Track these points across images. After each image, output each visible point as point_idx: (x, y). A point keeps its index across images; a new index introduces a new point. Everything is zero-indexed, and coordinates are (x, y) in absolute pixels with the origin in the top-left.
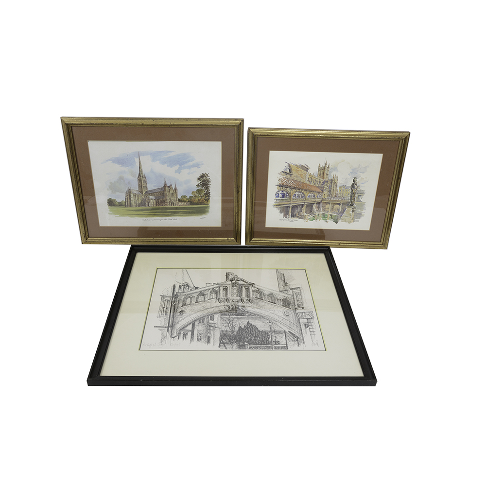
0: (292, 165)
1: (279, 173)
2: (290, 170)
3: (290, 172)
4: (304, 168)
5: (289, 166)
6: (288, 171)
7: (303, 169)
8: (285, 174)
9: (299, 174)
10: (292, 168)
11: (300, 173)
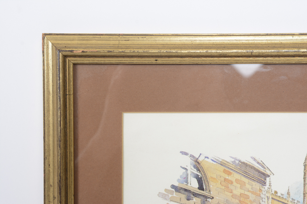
0: (207, 164)
1: (161, 195)
2: (200, 181)
3: (201, 188)
4: (252, 173)
5: (197, 165)
6: (194, 184)
7: (246, 175)
8: (183, 196)
9: (234, 196)
10: (209, 175)
11: (238, 191)
